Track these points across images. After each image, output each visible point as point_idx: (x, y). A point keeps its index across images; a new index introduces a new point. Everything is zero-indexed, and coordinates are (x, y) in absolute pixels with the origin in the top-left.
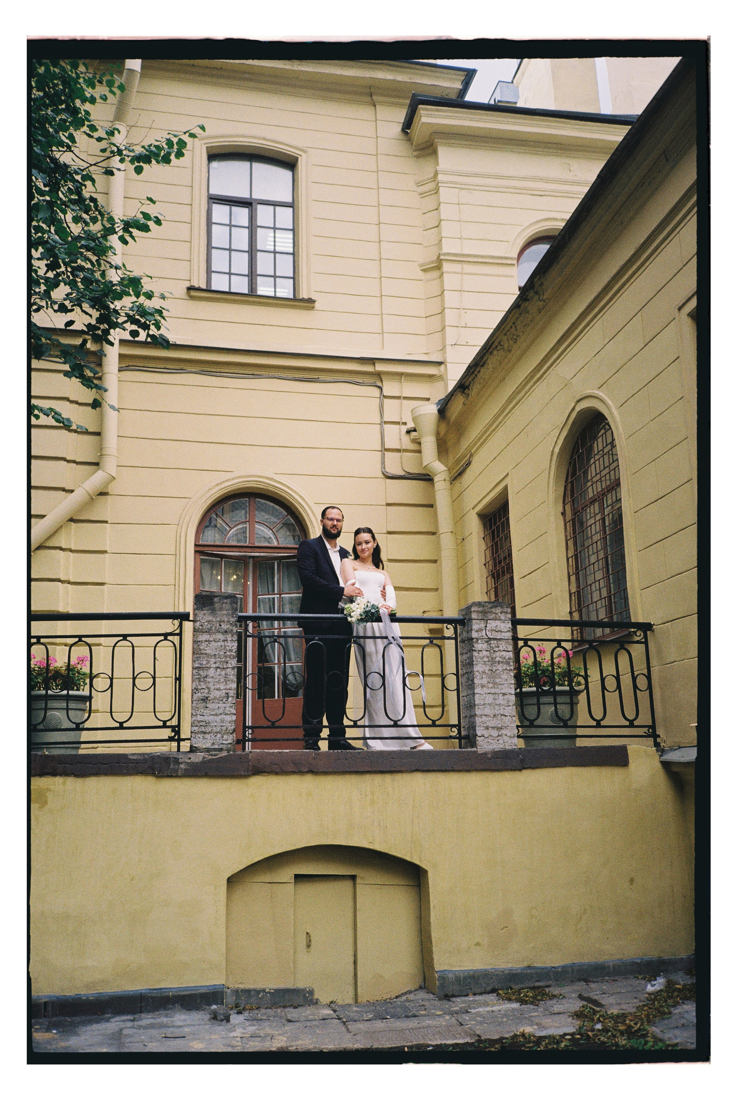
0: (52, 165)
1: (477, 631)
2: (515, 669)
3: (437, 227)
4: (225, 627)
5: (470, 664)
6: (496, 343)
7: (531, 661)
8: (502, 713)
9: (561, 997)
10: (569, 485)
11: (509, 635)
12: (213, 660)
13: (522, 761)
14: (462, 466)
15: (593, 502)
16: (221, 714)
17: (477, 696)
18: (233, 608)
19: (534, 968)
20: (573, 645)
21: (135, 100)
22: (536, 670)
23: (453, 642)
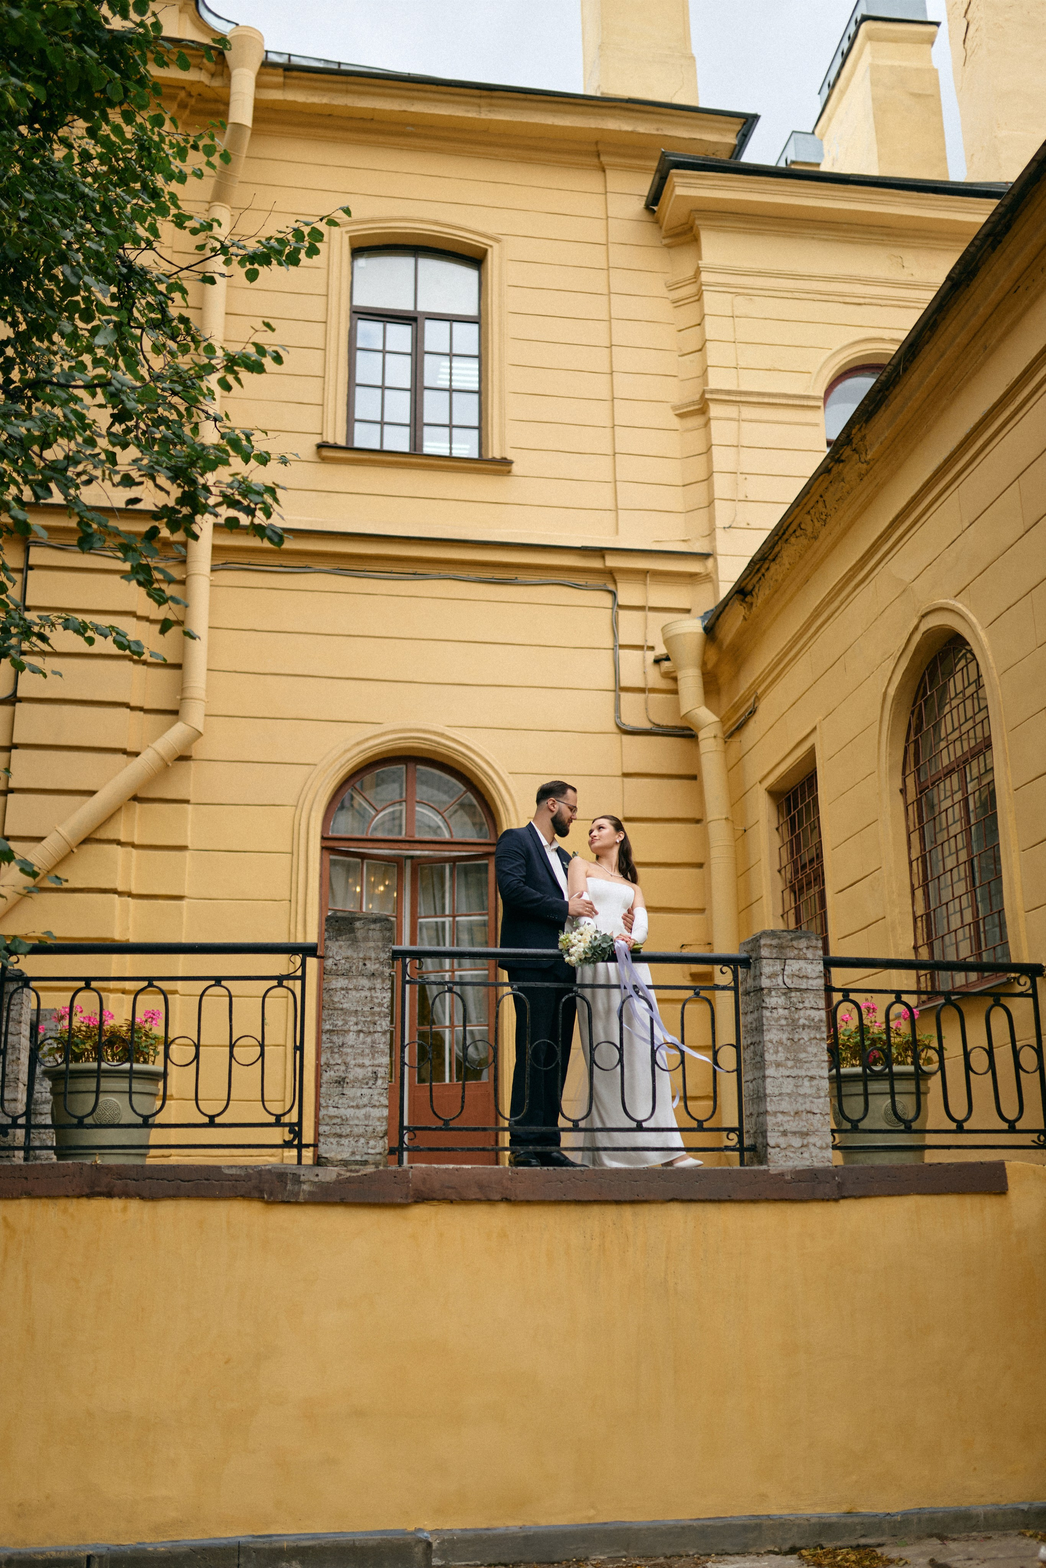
0: (125, 270)
1: (769, 977)
2: (828, 1037)
3: (700, 350)
4: (371, 967)
5: (759, 1029)
6: (794, 526)
7: (854, 1024)
8: (808, 1109)
9: (902, 1563)
10: (912, 747)
11: (821, 982)
12: (353, 1019)
13: (840, 1185)
14: (742, 716)
15: (949, 773)
16: (365, 1106)
17: (768, 1080)
18: (384, 939)
19: (858, 1514)
20: (919, 998)
21: (243, 168)
22: (863, 1040)
23: (730, 994)
